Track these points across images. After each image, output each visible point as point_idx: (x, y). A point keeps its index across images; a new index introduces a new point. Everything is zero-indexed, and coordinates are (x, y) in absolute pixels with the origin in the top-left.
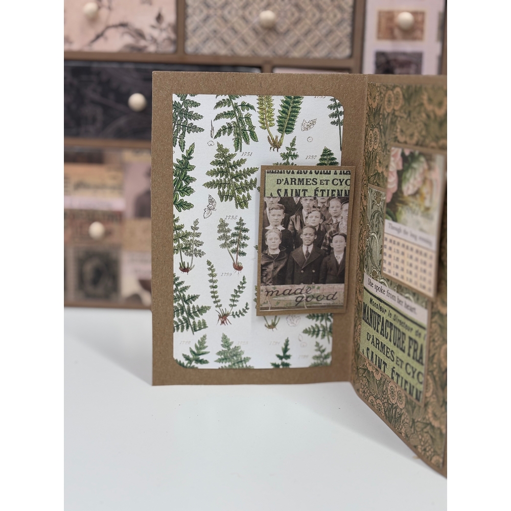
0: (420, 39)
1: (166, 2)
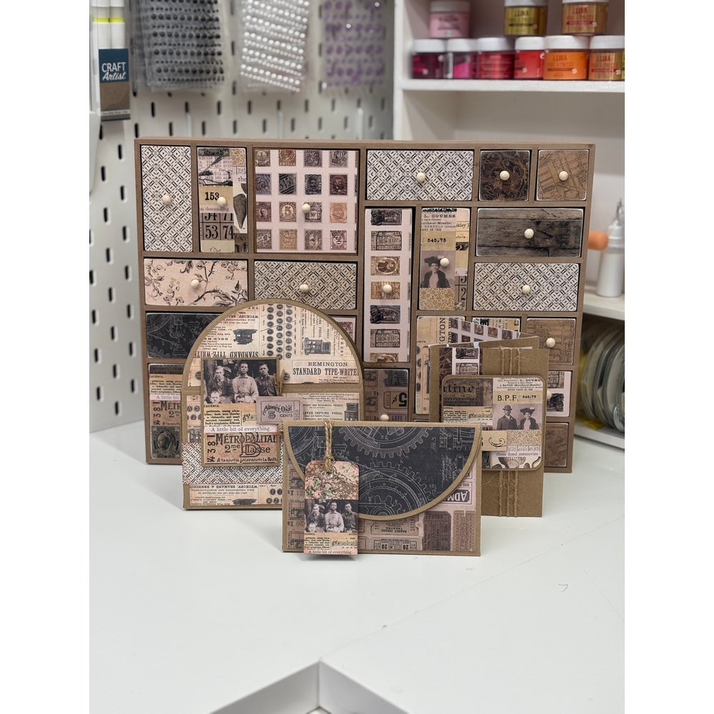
0: (398, 298)
1: (241, 277)
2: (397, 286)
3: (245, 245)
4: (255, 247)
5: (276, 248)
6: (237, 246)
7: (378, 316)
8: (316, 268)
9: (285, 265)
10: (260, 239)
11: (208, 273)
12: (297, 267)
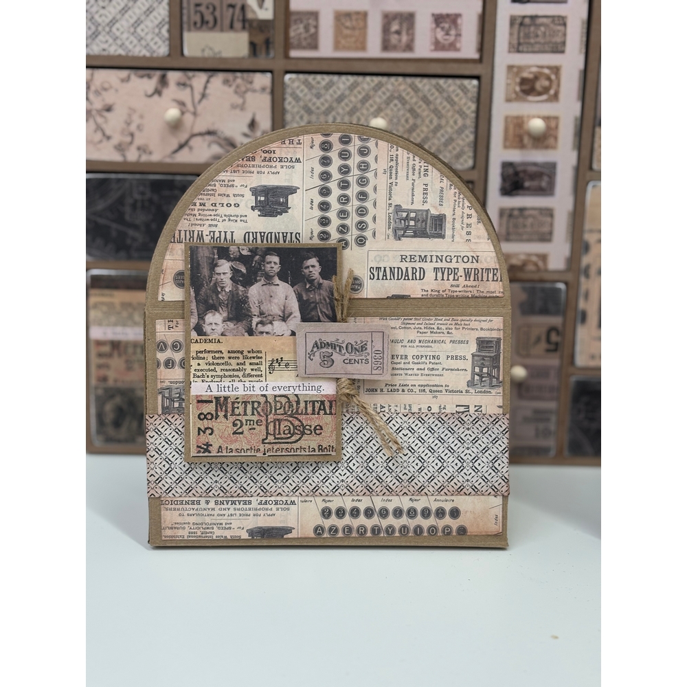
0: (554, 147)
1: (260, 106)
2: (553, 124)
3: (268, 43)
4: (287, 46)
5: (326, 49)
6: (253, 46)
7: (515, 181)
8: (402, 87)
9: (344, 82)
10: (296, 31)
11: (197, 97)
12: (366, 86)
